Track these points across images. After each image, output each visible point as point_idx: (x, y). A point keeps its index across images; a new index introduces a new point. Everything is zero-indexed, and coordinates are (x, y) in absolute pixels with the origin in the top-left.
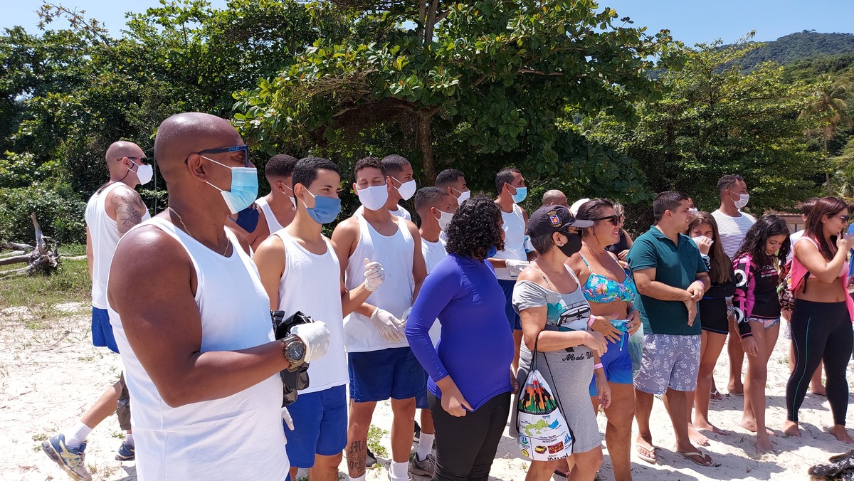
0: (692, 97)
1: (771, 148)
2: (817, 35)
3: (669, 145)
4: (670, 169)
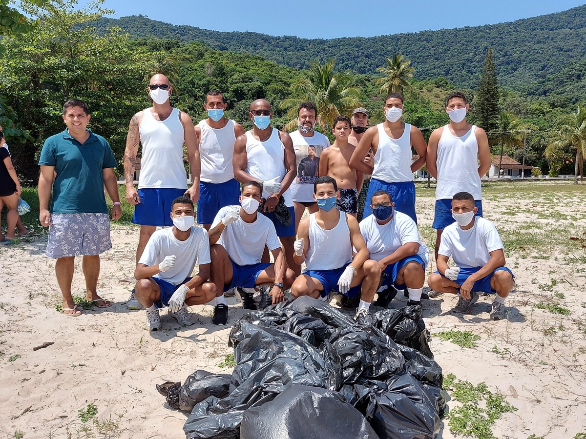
3: (35, 92)
4: (38, 116)
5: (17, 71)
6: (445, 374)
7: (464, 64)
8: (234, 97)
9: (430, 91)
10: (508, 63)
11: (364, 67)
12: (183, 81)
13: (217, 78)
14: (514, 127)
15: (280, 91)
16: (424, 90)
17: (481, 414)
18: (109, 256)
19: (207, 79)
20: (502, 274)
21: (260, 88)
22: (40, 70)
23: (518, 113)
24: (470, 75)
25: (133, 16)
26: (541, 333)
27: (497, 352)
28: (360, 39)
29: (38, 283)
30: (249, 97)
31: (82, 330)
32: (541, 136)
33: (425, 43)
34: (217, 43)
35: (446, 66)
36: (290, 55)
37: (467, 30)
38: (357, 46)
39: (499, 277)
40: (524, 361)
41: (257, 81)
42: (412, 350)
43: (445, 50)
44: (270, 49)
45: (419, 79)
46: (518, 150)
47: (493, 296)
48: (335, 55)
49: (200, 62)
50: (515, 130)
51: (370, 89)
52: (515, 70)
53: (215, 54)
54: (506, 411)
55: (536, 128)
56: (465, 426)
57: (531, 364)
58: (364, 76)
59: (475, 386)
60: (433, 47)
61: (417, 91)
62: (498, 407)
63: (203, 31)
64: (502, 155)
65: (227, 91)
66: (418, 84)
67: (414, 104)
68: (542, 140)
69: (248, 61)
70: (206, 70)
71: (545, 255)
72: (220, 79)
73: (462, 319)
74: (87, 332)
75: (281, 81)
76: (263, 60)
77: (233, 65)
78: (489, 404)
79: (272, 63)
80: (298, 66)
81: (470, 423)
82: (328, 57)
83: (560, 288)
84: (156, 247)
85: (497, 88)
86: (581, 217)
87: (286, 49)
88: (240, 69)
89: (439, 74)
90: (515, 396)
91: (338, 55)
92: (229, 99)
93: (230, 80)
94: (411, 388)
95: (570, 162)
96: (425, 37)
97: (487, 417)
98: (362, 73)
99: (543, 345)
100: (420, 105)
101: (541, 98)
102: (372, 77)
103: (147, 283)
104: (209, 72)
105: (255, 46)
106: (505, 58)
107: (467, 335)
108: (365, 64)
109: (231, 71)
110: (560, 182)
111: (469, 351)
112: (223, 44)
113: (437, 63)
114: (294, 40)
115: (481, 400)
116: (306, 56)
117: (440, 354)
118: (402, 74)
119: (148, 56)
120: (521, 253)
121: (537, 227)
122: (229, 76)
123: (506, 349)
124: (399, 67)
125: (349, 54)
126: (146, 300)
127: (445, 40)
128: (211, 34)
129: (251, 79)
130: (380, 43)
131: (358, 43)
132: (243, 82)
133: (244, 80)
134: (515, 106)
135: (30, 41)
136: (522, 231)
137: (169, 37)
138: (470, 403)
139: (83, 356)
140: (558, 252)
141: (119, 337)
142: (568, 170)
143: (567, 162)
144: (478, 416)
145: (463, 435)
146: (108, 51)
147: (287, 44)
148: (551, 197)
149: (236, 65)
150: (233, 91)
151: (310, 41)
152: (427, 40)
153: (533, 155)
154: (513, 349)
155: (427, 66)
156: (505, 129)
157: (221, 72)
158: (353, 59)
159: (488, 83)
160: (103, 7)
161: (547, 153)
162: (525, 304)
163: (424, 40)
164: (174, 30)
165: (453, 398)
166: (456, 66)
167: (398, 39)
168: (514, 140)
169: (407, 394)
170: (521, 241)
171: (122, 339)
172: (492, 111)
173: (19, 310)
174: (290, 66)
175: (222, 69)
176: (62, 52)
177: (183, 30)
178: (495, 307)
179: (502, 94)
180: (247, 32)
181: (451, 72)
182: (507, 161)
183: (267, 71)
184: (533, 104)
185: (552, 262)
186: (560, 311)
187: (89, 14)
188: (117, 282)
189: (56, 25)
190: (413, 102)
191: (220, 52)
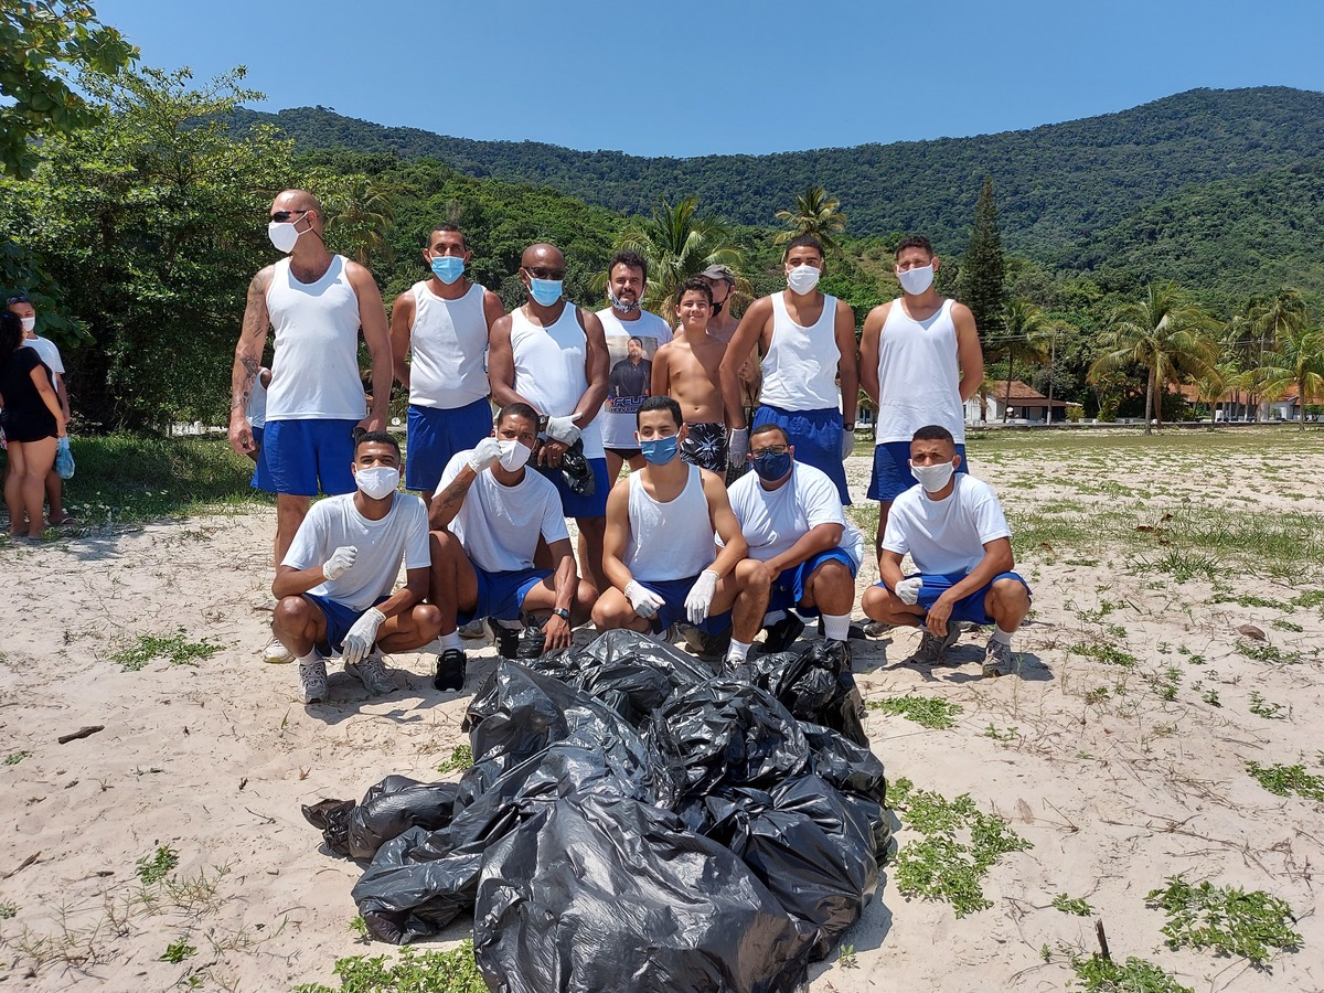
2: (336, 117)
3: (107, 251)
4: (113, 297)
5: (70, 210)
6: (890, 776)
7: (940, 208)
8: (501, 267)
9: (876, 259)
10: (1021, 209)
11: (751, 212)
12: (403, 233)
13: (469, 229)
14: (1032, 328)
15: (591, 255)
16: (864, 256)
17: (960, 855)
18: (239, 562)
20: (1008, 586)
22: (117, 208)
23: (1041, 300)
24: (950, 229)
25: (305, 109)
26: (1081, 700)
27: (995, 737)
28: (743, 159)
29: (87, 615)
31: (166, 703)
32: (1084, 345)
33: (865, 167)
34: (469, 163)
35: (905, 212)
36: (609, 187)
37: (944, 144)
38: (739, 173)
39: (1002, 593)
40: (1047, 753)
41: (546, 236)
42: (824, 730)
43: (904, 182)
44: (571, 174)
45: (854, 236)
46: (1041, 371)
47: (988, 632)
48: (696, 189)
49: (436, 198)
50: (1035, 334)
51: (763, 252)
52: (1035, 221)
53: (466, 183)
54: (1011, 849)
55: (1074, 330)
56: (928, 881)
57: (1060, 757)
58: (752, 229)
59: (950, 801)
60: (881, 175)
61: (851, 260)
62: (994, 841)
63: (441, 138)
64: (1010, 379)
65: (488, 255)
66: (853, 245)
67: (846, 283)
68: (1086, 352)
69: (529, 199)
70: (447, 212)
71: (1089, 559)
72: (473, 231)
73: (928, 677)
74: (175, 706)
75: (594, 237)
76: (557, 196)
77: (499, 205)
78: (976, 836)
79: (576, 201)
80: (626, 209)
81: (938, 874)
82: (683, 192)
83: (1117, 618)
84: (319, 533)
85: (1001, 253)
86: (1158, 491)
87: (602, 176)
88: (514, 212)
89: (893, 228)
90: (1028, 819)
91: (703, 188)
92: (492, 271)
93: (493, 234)
94: (819, 802)
95: (1137, 393)
96: (867, 156)
97: (972, 861)
98: (748, 224)
99: (1084, 723)
100: (858, 286)
101: (1083, 273)
102: (768, 231)
103: (296, 605)
105: (543, 169)
106: (1015, 198)
107: (936, 705)
108: (754, 206)
109: (496, 217)
110: (1118, 431)
111: (938, 735)
112: (481, 165)
113: (888, 206)
114: (618, 158)
115: (960, 828)
116: (641, 189)
117: (883, 740)
118: (824, 225)
119: (331, 183)
120: (1045, 555)
121: (1075, 508)
122: (491, 226)
123: (1012, 730)
124: (817, 212)
125: (722, 187)
126: (294, 640)
127: (903, 162)
128: (457, 145)
130: (783, 167)
131: (741, 166)
133: (521, 234)
134: (1034, 288)
135: (96, 150)
136: (1049, 516)
137: (376, 150)
138: (939, 834)
139: (161, 753)
140: (1114, 553)
141: (242, 716)
142: (1131, 409)
143: (1132, 394)
144: (954, 860)
145: (923, 896)
146: (253, 173)
147: (604, 166)
148: (1101, 458)
149: (506, 205)
150: (501, 255)
151: (649, 161)
152: (871, 164)
153: (1069, 380)
154: (1026, 730)
155: (869, 212)
156: (1017, 330)
157: (477, 218)
158: (731, 196)
159: (984, 244)
160: (243, 85)
161: (1093, 378)
162: (1051, 646)
163: (864, 163)
164: (386, 137)
165: (905, 825)
166: (924, 213)
167: (816, 161)
168: (1033, 351)
169: (810, 813)
170: (1044, 533)
171: (245, 718)
172: (991, 296)
173: (42, 666)
174: (610, 208)
175: (478, 210)
176: (160, 172)
177: (405, 138)
178: (993, 651)
179: (1010, 265)
180: (527, 141)
181: (914, 223)
182: (1021, 391)
183: (566, 215)
184: (1067, 285)
185: (1102, 570)
186: (1118, 659)
187: (213, 98)
188: (249, 611)
189: (148, 117)
190: (844, 279)
191: (476, 180)
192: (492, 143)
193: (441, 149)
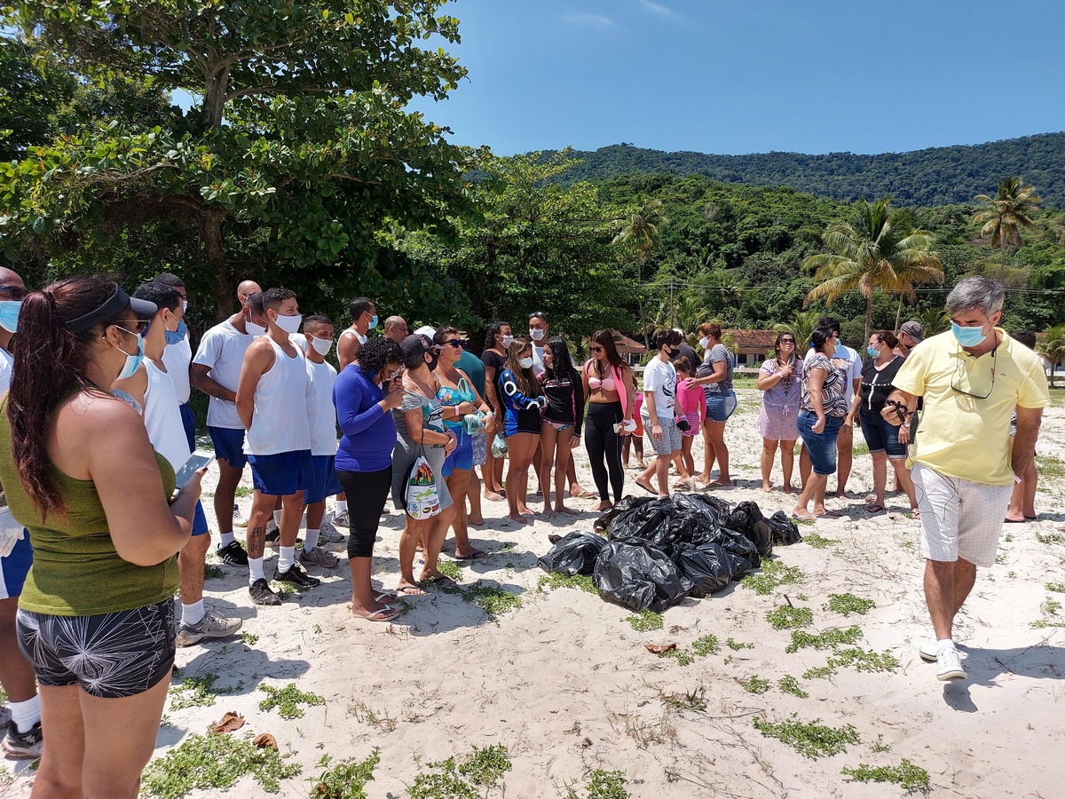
0: (512, 212)
1: (587, 273)
2: (634, 149)
8: (743, 249)
11: (964, 191)
12: (673, 230)
13: (721, 223)
15: (815, 236)
19: (707, 225)
21: (784, 233)
25: (614, 146)
28: (959, 149)
30: (766, 248)
34: (727, 173)
36: (838, 180)
38: (953, 160)
41: (780, 224)
44: (806, 173)
48: (914, 175)
49: (699, 203)
51: (970, 225)
53: (722, 189)
58: (962, 206)
63: (707, 156)
65: (734, 241)
69: (768, 197)
70: (706, 213)
72: (725, 224)
75: (819, 222)
76: (792, 192)
77: (745, 204)
79: (807, 195)
80: (849, 197)
82: (902, 179)
87: (832, 172)
88: (756, 209)
91: (920, 175)
92: (737, 253)
93: (739, 225)
104: (709, 216)
105: (784, 172)
108: (967, 186)
109: (743, 213)
112: (735, 173)
114: (846, 158)
116: (865, 180)
122: (738, 220)
125: (938, 173)
128: (718, 160)
129: (770, 222)
130: (996, 153)
131: (956, 154)
132: (758, 227)
133: (760, 224)
147: (834, 165)
149: (750, 204)
150: (743, 241)
151: (873, 157)
157: (728, 215)
158: (946, 179)
164: (668, 159)
167: (1028, 145)
174: (836, 198)
175: (729, 210)
177: (680, 159)
180: (772, 152)
183: (797, 207)
192: (745, 156)
193: (706, 164)
